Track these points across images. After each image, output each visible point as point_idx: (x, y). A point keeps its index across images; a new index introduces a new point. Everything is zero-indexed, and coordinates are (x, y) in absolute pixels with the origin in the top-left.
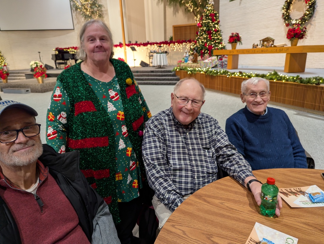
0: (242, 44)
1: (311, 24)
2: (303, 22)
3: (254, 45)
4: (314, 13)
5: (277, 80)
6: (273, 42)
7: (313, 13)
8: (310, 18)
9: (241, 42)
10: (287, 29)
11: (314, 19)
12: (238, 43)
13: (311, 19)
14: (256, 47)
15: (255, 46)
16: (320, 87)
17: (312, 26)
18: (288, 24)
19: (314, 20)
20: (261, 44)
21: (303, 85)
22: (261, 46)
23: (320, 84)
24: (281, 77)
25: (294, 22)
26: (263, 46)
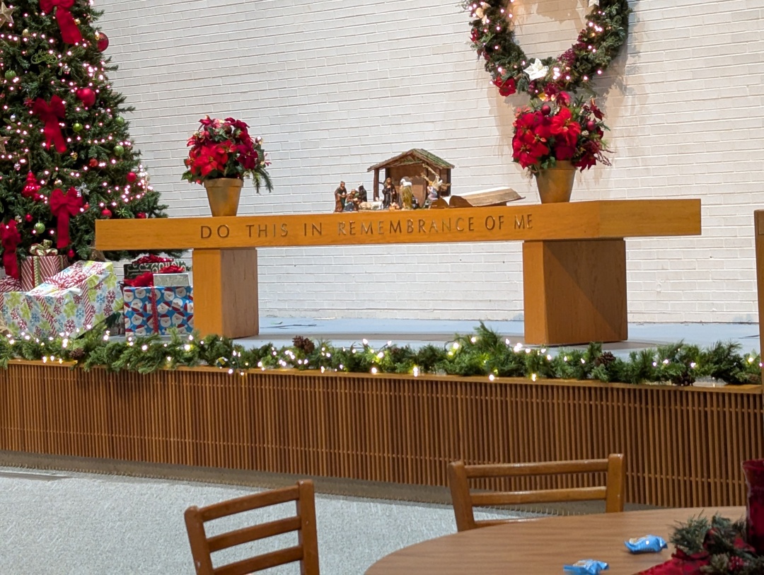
0: (269, 186)
1: (623, 89)
2: (581, 75)
3: (342, 190)
4: (626, 31)
5: (502, 374)
6: (448, 180)
7: (622, 34)
8: (613, 57)
9: (265, 176)
10: (510, 109)
11: (630, 60)
12: (249, 180)
13: (620, 59)
14: (355, 206)
15: (348, 200)
16: (693, 393)
17: (629, 99)
18: (507, 84)
19: (634, 69)
20: (381, 187)
21: (623, 390)
22: (382, 197)
23: (693, 381)
24: (520, 358)
25: (536, 72)
26: (396, 198)
